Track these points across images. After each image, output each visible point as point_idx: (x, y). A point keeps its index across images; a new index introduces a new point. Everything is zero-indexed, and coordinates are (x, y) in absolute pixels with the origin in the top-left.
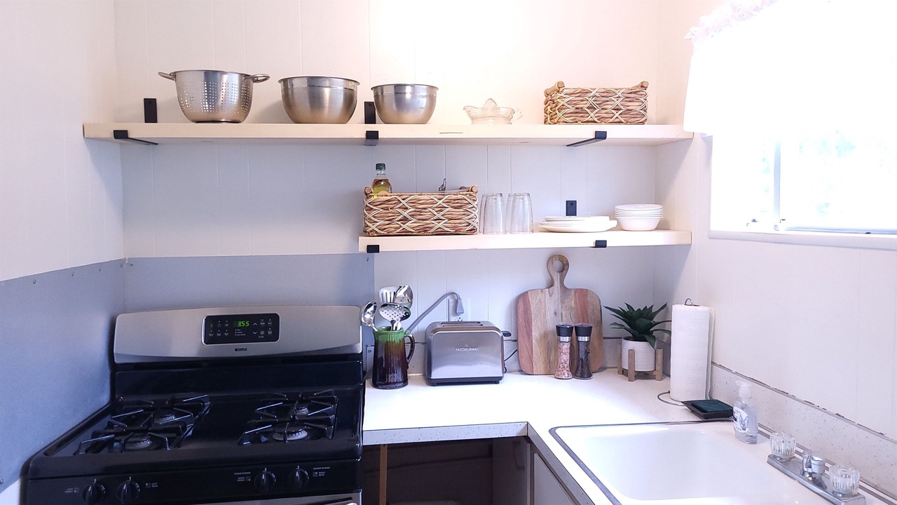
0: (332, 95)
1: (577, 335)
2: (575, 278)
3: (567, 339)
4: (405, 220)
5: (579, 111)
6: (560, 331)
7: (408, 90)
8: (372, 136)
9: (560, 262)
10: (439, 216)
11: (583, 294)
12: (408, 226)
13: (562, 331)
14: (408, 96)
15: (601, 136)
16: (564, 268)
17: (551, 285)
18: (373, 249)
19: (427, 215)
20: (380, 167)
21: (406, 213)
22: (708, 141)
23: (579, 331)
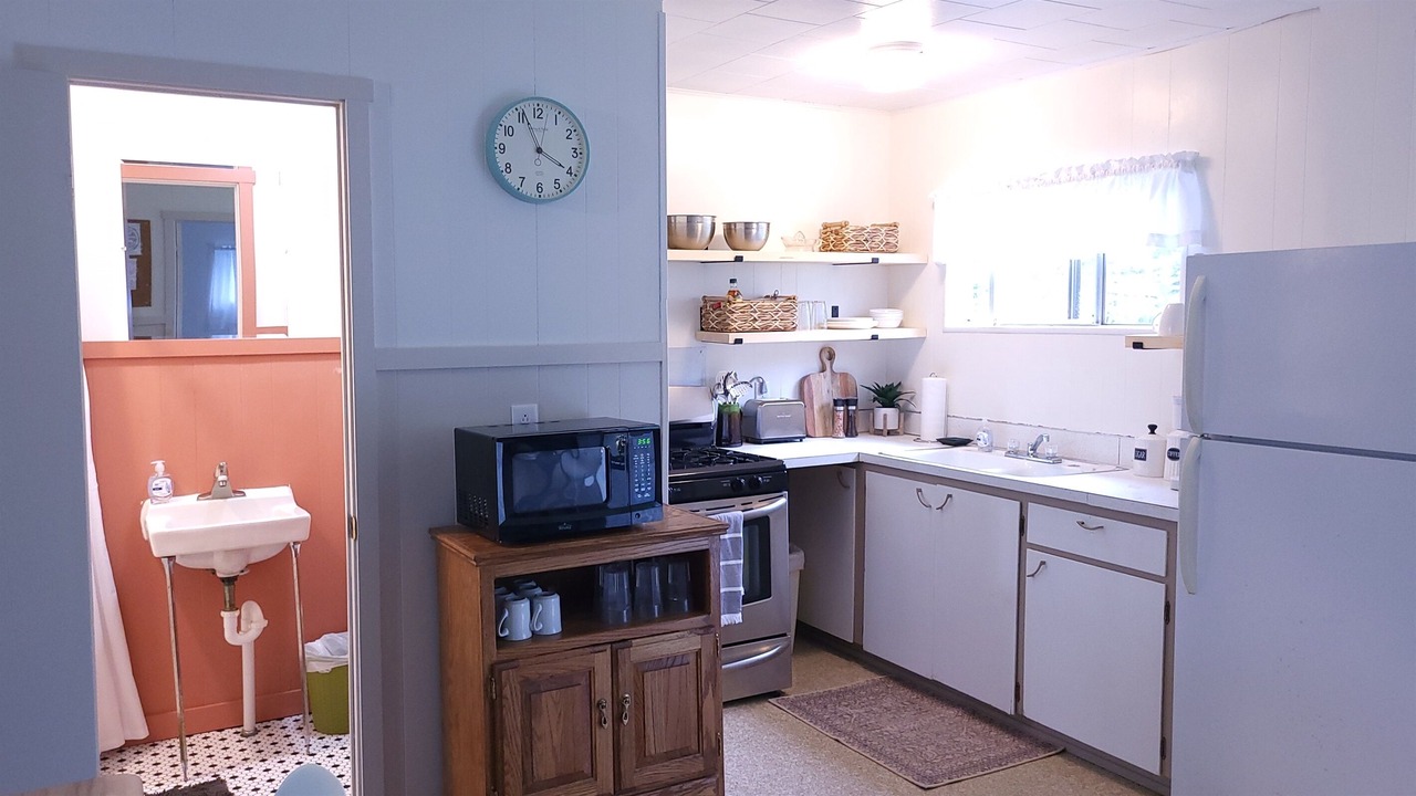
0: (703, 228)
1: (848, 405)
2: (839, 364)
3: (842, 408)
4: (755, 320)
5: (858, 242)
6: (836, 402)
7: (755, 226)
8: (739, 259)
9: (828, 353)
10: (776, 317)
11: (845, 375)
12: (756, 325)
13: (840, 403)
14: (754, 231)
15: (875, 261)
16: (831, 357)
17: (823, 370)
18: (739, 341)
19: (768, 317)
20: (733, 281)
21: (756, 315)
22: (942, 268)
23: (847, 403)
